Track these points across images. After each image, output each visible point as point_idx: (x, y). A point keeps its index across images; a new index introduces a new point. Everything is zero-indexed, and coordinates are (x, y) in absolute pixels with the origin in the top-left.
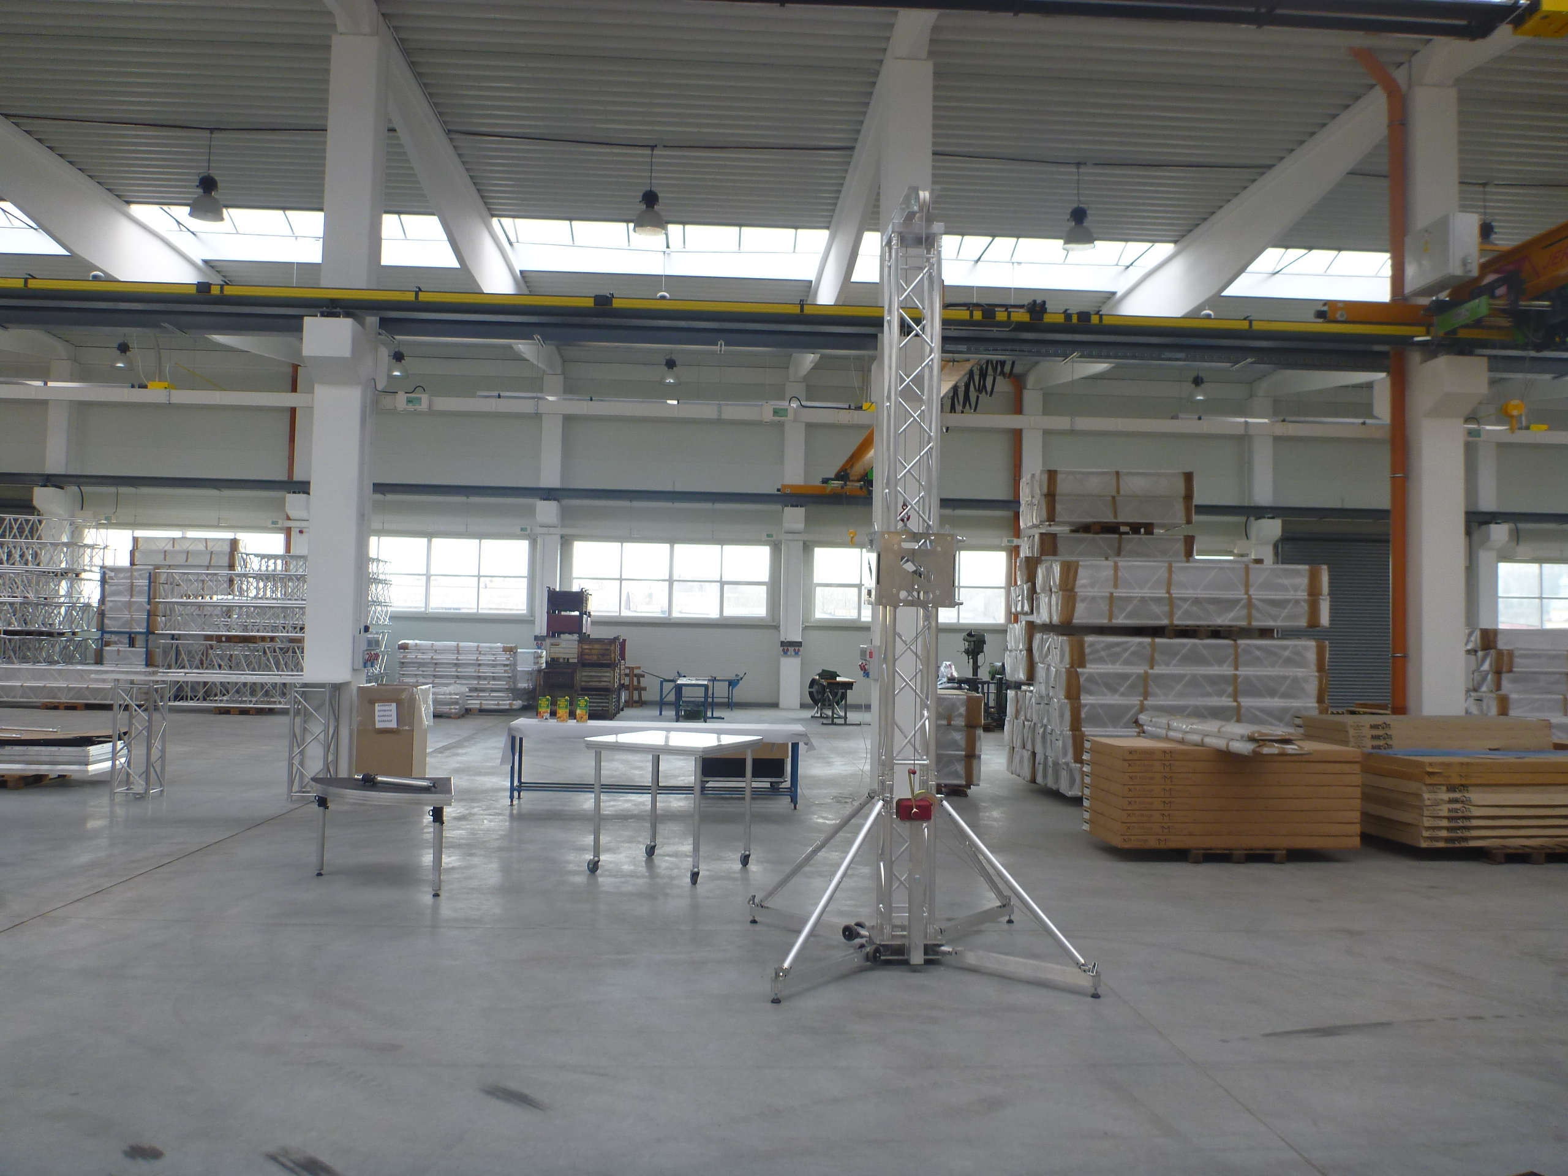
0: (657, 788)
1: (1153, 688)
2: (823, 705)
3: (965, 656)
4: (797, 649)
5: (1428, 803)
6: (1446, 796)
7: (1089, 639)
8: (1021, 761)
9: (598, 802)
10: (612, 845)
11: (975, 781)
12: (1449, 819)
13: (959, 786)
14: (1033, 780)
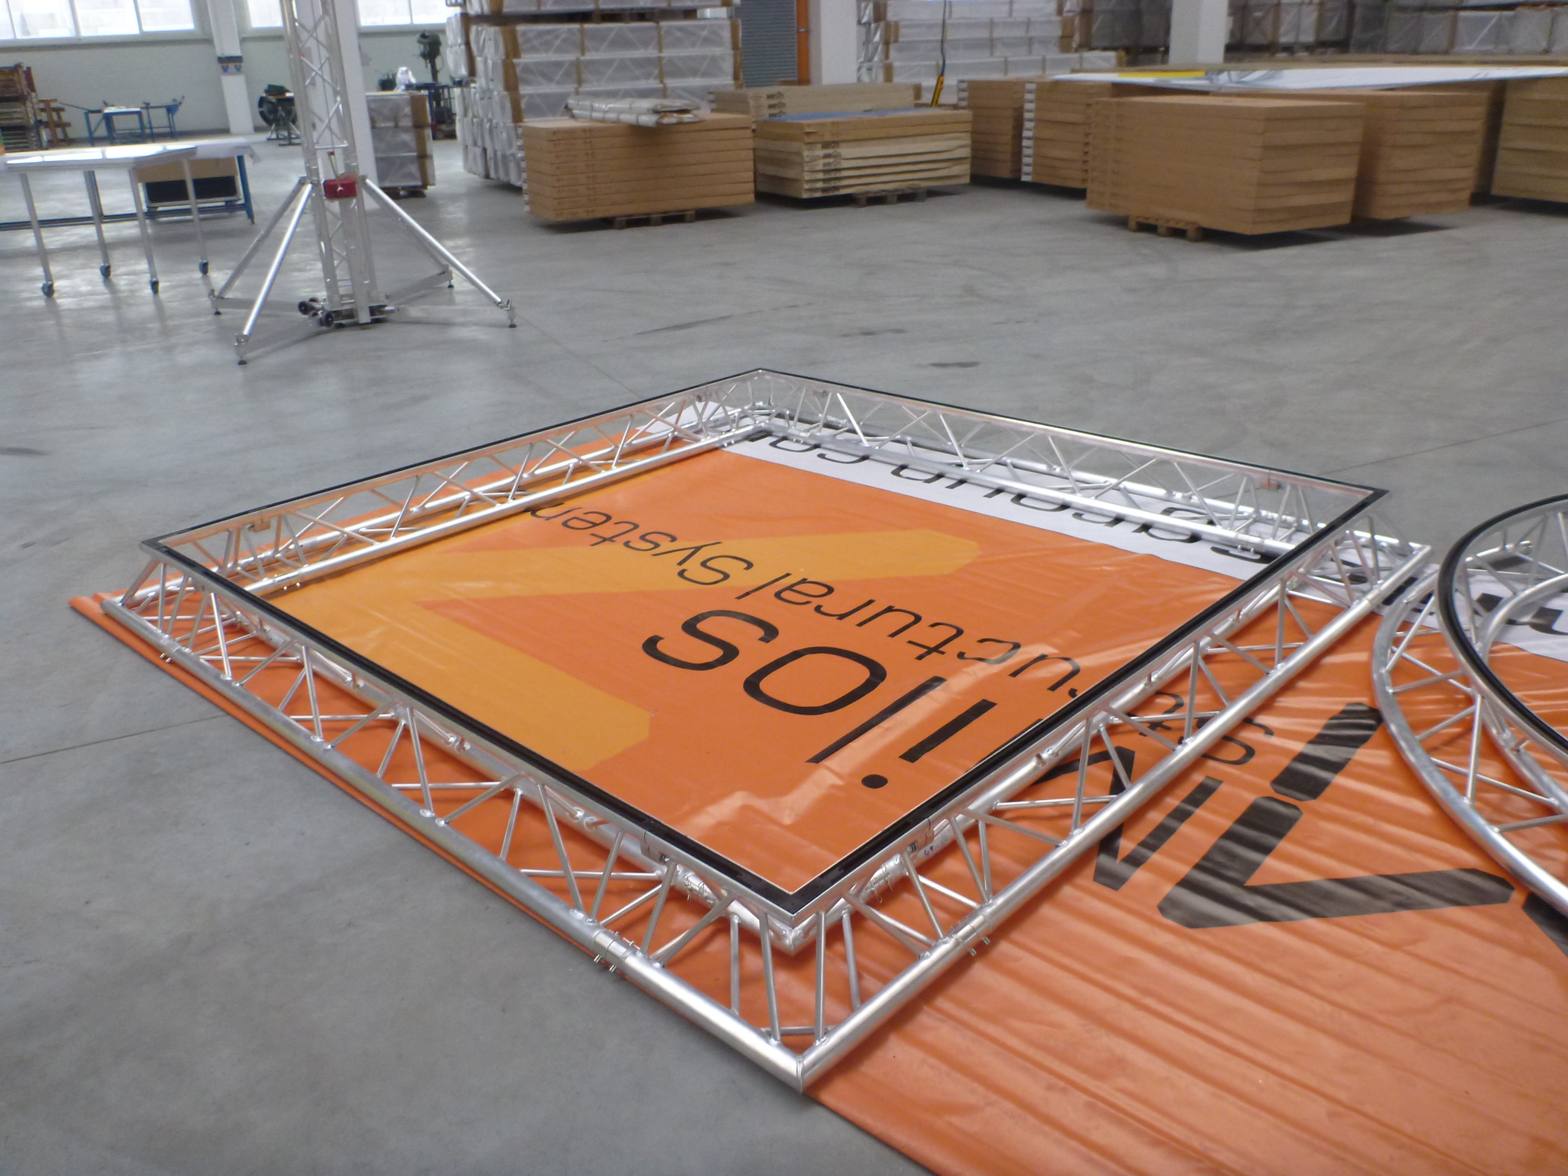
0: (100, 217)
1: (586, 75)
2: (278, 125)
3: (422, 61)
4: (238, 64)
5: (807, 159)
6: (821, 152)
7: (521, 28)
8: (475, 159)
9: (39, 239)
10: (65, 272)
11: (430, 180)
12: (824, 171)
13: (414, 187)
14: (487, 176)
